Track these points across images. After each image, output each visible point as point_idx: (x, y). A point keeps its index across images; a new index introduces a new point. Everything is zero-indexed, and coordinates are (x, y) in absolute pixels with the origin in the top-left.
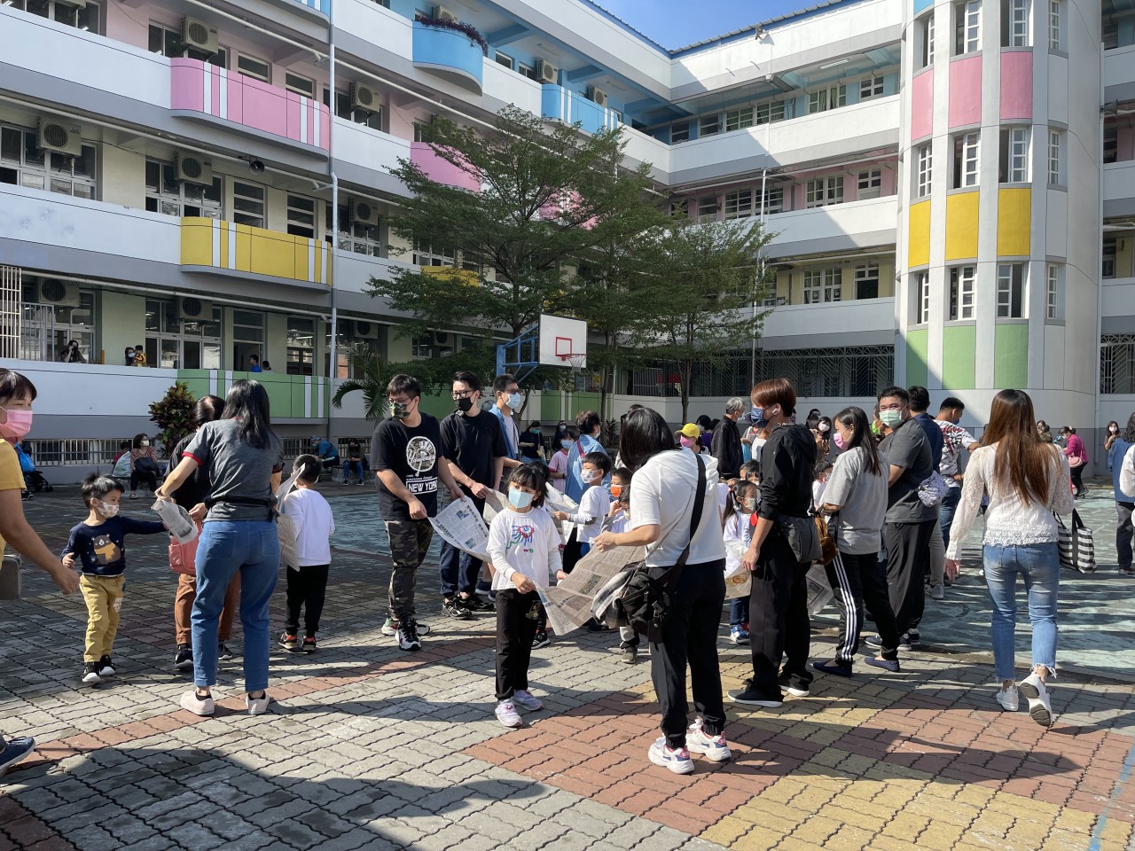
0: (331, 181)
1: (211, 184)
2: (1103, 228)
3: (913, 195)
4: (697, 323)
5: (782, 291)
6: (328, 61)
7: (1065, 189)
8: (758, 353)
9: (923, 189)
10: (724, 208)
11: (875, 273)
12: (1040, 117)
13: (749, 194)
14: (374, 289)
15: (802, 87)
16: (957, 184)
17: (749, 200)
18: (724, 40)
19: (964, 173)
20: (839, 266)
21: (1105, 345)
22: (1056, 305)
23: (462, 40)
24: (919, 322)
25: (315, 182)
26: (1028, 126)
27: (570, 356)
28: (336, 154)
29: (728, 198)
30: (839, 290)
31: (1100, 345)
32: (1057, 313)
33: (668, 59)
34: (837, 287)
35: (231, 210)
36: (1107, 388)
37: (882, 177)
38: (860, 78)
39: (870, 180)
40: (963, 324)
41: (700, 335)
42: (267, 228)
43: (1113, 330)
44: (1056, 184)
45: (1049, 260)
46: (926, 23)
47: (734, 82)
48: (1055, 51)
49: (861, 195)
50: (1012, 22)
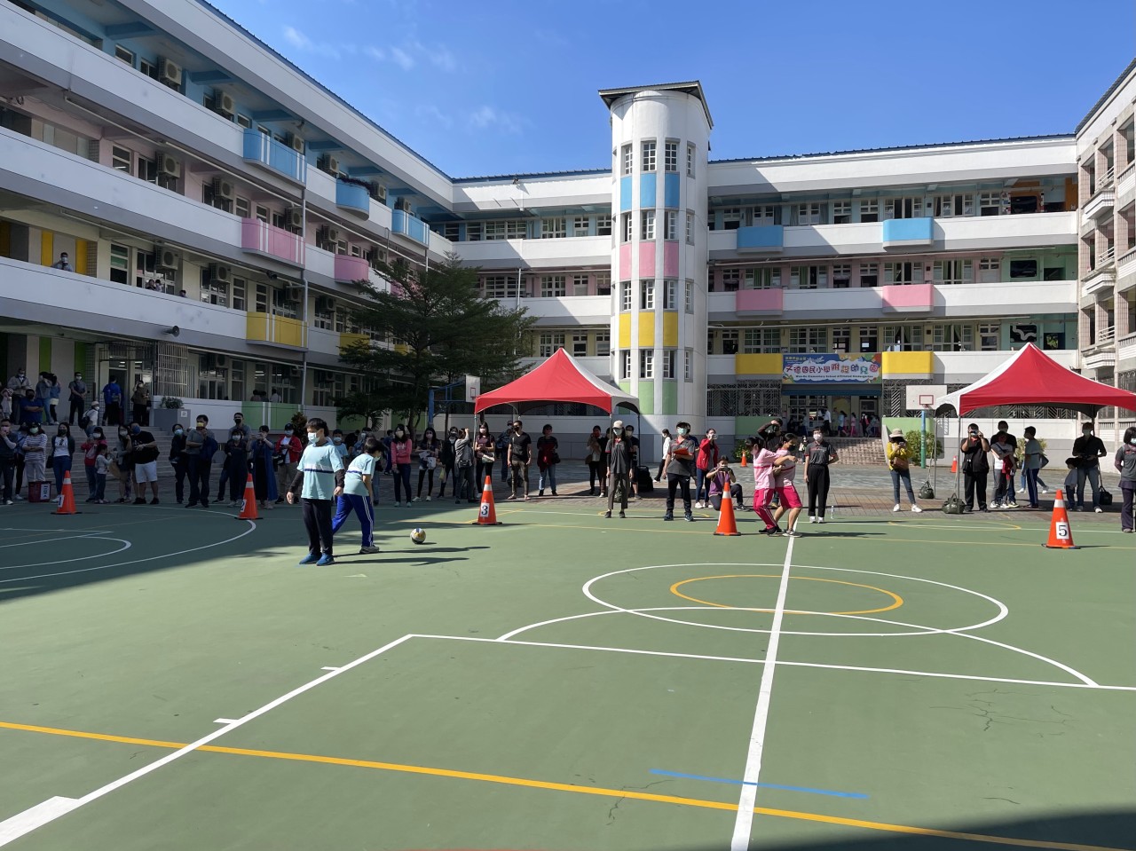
0: (304, 283)
2: (708, 327)
3: (621, 308)
7: (692, 313)
9: (626, 305)
12: (682, 277)
13: (503, 278)
15: (541, 216)
16: (644, 307)
17: (503, 283)
18: (491, 179)
19: (647, 301)
21: (709, 390)
22: (689, 372)
24: (625, 377)
26: (677, 281)
28: (308, 267)
29: (487, 279)
31: (707, 390)
32: (690, 376)
33: (450, 183)
36: (710, 413)
37: (589, 280)
38: (574, 216)
39: (581, 280)
40: (648, 381)
43: (713, 382)
44: (688, 310)
45: (686, 349)
46: (627, 216)
47: (497, 207)
48: (689, 241)
49: (576, 288)
50: (670, 226)
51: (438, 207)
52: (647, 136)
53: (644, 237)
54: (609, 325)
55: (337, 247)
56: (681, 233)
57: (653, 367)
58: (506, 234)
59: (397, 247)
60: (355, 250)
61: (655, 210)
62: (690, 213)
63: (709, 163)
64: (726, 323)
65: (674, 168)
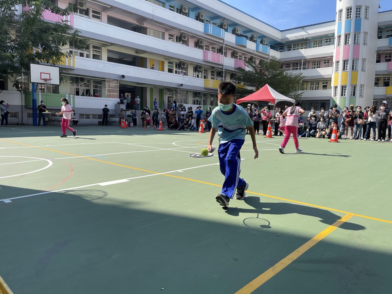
0: (223, 69)
2: (375, 76)
3: (335, 71)
5: (305, 86)
6: (223, 46)
7: (365, 71)
10: (291, 67)
11: (327, 83)
15: (312, 40)
16: (344, 70)
17: (298, 65)
19: (345, 68)
20: (319, 82)
24: (335, 96)
25: (220, 69)
26: (358, 59)
28: (225, 64)
29: (292, 64)
31: (373, 101)
32: (362, 95)
33: (280, 32)
34: (318, 86)
37: (330, 61)
38: (325, 39)
39: (327, 62)
40: (344, 97)
43: (375, 98)
44: (363, 70)
45: (361, 85)
46: (339, 37)
47: (296, 39)
48: (364, 44)
49: (325, 65)
50: (356, 39)
51: (275, 41)
52: (348, 5)
53: (346, 44)
54: (331, 78)
55: (239, 57)
56: (361, 41)
57: (346, 92)
58: (300, 47)
59: (258, 56)
60: (245, 58)
61: (350, 33)
62: (366, 33)
64: (383, 75)
65: (359, 17)
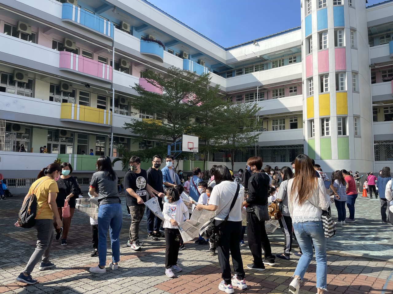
0: (112, 91)
1: (72, 92)
3: (307, 95)
4: (236, 137)
5: (265, 126)
6: (112, 52)
7: (358, 92)
8: (257, 147)
9: (311, 92)
10: (244, 99)
11: (296, 120)
12: (349, 69)
13: (253, 94)
14: (126, 126)
15: (269, 60)
16: (322, 91)
17: (253, 96)
18: (243, 45)
19: (324, 88)
20: (284, 118)
21: (375, 144)
22: (358, 131)
23: (157, 45)
24: (312, 137)
25: (107, 91)
26: (345, 72)
27: (193, 148)
28: (114, 82)
29: (246, 96)
30: (284, 126)
31: (374, 144)
32: (358, 133)
33: (225, 51)
34: (283, 125)
35: (78, 100)
36: (377, 159)
37: (297, 89)
38: (289, 57)
39: (293, 89)
40: (326, 138)
41: (237, 141)
42: (90, 106)
43: (378, 139)
44: (355, 91)
45: (354, 116)
46: (309, 39)
47: (246, 58)
48: (353, 47)
49: (291, 94)
50: (338, 39)
53: (321, 48)
57: (330, 129)
61: (327, 31)
62: (353, 30)
63: (367, 8)
64: (385, 102)
65: (340, 3)
